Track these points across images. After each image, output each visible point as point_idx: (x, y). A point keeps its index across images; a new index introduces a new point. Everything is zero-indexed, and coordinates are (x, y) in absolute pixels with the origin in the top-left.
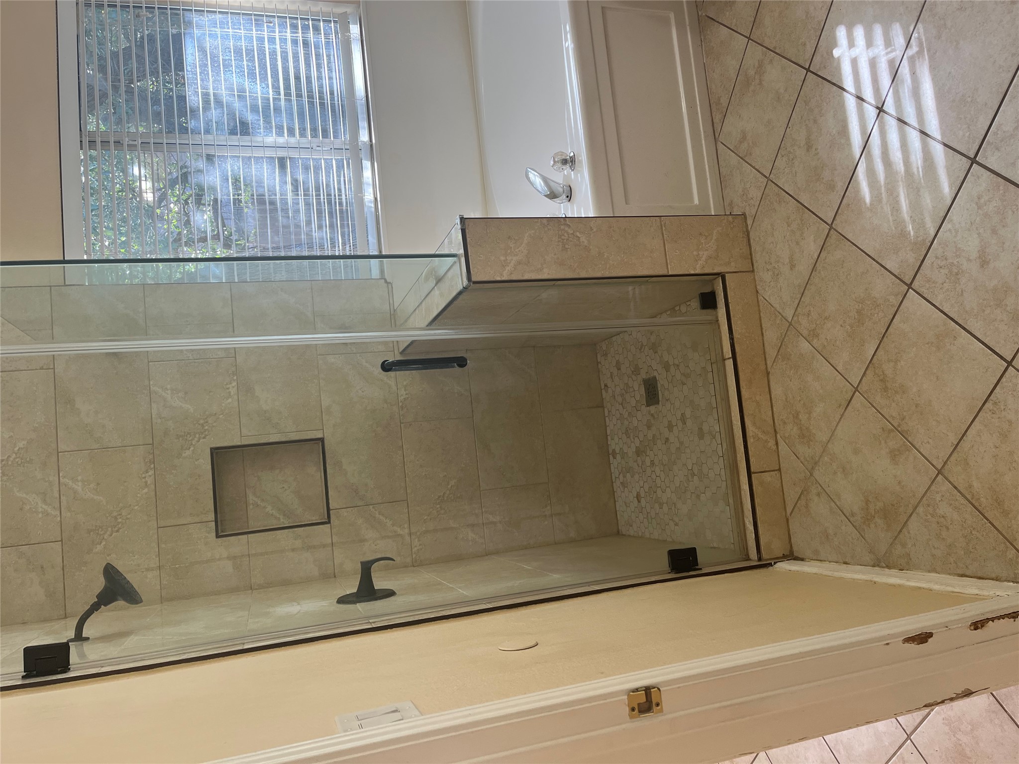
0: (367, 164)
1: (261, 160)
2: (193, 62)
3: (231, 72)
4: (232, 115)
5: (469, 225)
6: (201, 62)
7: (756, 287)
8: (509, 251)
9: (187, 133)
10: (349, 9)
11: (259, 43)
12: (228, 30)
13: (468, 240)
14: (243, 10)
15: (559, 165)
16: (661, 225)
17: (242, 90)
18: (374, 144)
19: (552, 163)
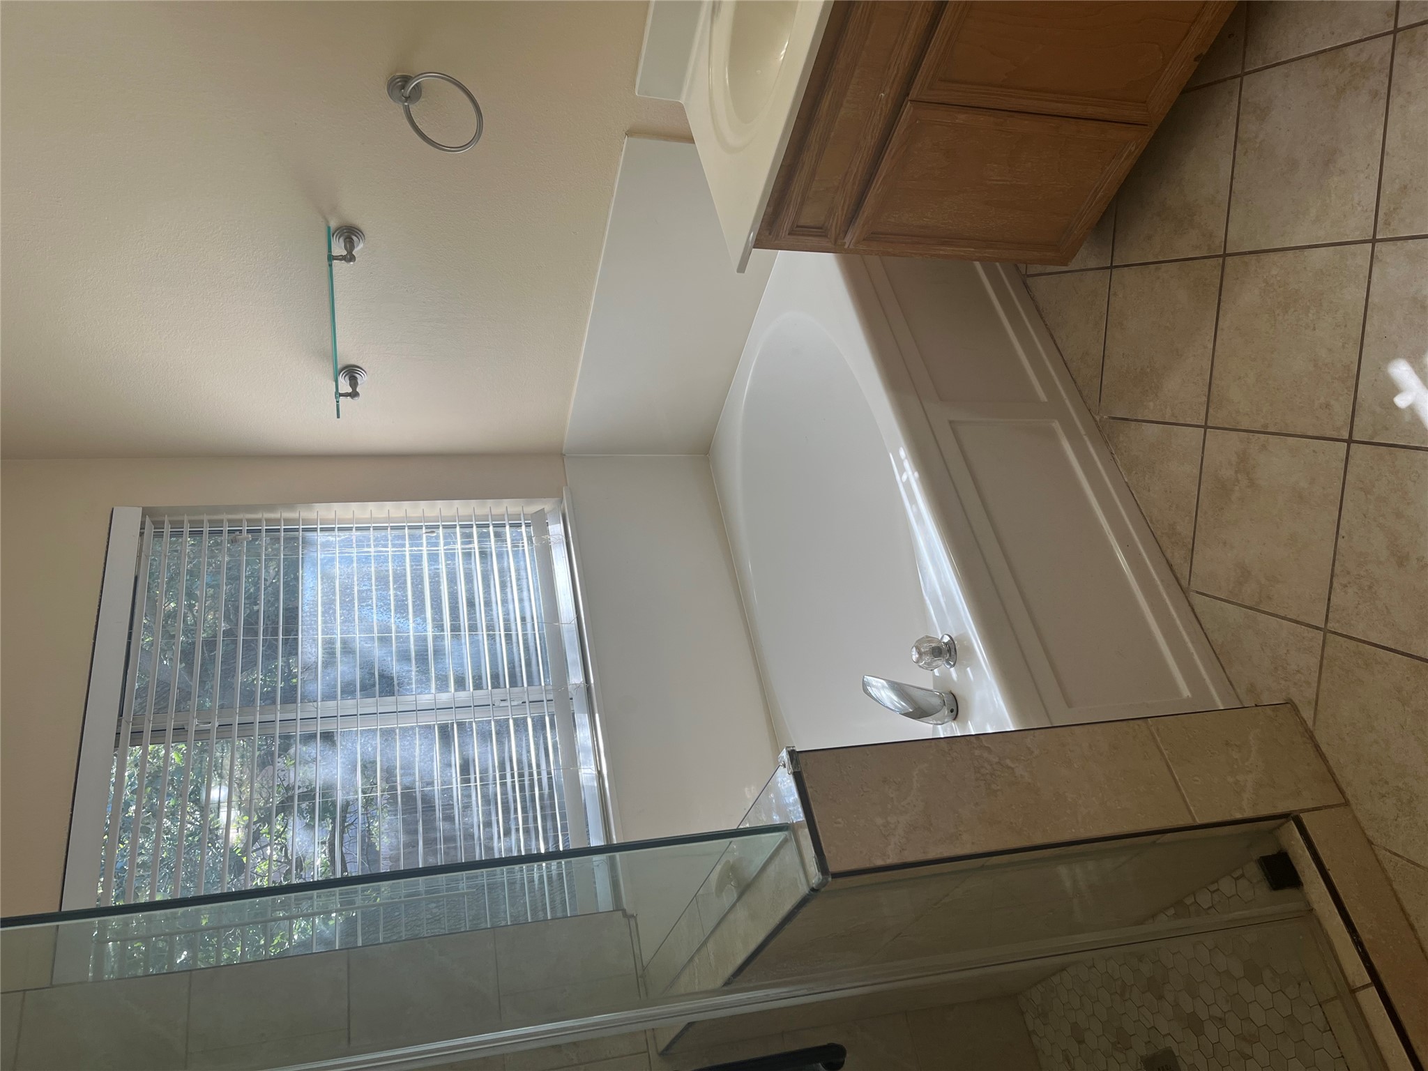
0: (582, 719)
1: (411, 732)
2: (313, 598)
3: (369, 607)
4: (367, 666)
5: (806, 764)
6: (325, 598)
7: (1365, 834)
8: (889, 806)
9: (295, 702)
10: (547, 505)
11: (413, 563)
12: (368, 550)
13: (809, 791)
14: (392, 523)
15: (927, 658)
16: (1152, 734)
17: (386, 629)
18: (593, 686)
19: (915, 656)
